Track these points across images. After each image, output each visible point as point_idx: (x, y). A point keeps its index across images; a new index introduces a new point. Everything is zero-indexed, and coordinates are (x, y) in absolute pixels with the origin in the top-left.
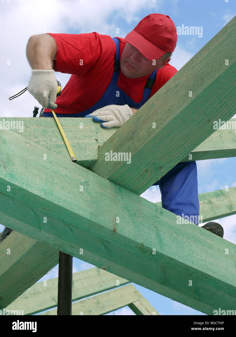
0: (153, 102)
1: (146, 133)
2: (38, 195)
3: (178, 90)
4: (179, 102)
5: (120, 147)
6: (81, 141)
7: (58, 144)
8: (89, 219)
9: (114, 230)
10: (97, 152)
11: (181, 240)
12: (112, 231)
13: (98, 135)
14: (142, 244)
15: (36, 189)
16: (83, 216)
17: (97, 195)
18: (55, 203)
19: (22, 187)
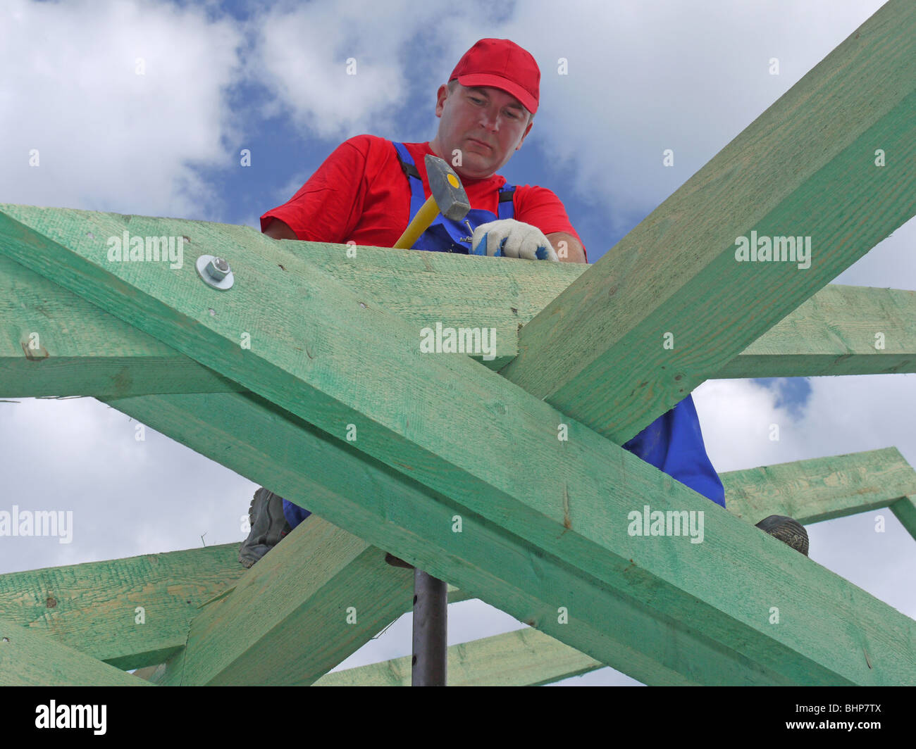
0: (664, 217)
1: (647, 290)
2: (389, 427)
3: (732, 186)
4: (735, 213)
5: (577, 325)
6: (479, 310)
7: (426, 313)
8: (506, 492)
9: (566, 524)
10: (516, 340)
11: (720, 558)
12: (561, 525)
13: (518, 298)
14: (632, 561)
15: (384, 413)
16: (493, 484)
17: (524, 439)
18: (428, 449)
19: (351, 406)
